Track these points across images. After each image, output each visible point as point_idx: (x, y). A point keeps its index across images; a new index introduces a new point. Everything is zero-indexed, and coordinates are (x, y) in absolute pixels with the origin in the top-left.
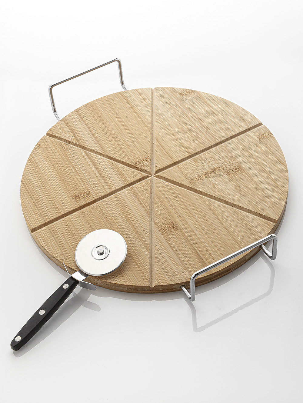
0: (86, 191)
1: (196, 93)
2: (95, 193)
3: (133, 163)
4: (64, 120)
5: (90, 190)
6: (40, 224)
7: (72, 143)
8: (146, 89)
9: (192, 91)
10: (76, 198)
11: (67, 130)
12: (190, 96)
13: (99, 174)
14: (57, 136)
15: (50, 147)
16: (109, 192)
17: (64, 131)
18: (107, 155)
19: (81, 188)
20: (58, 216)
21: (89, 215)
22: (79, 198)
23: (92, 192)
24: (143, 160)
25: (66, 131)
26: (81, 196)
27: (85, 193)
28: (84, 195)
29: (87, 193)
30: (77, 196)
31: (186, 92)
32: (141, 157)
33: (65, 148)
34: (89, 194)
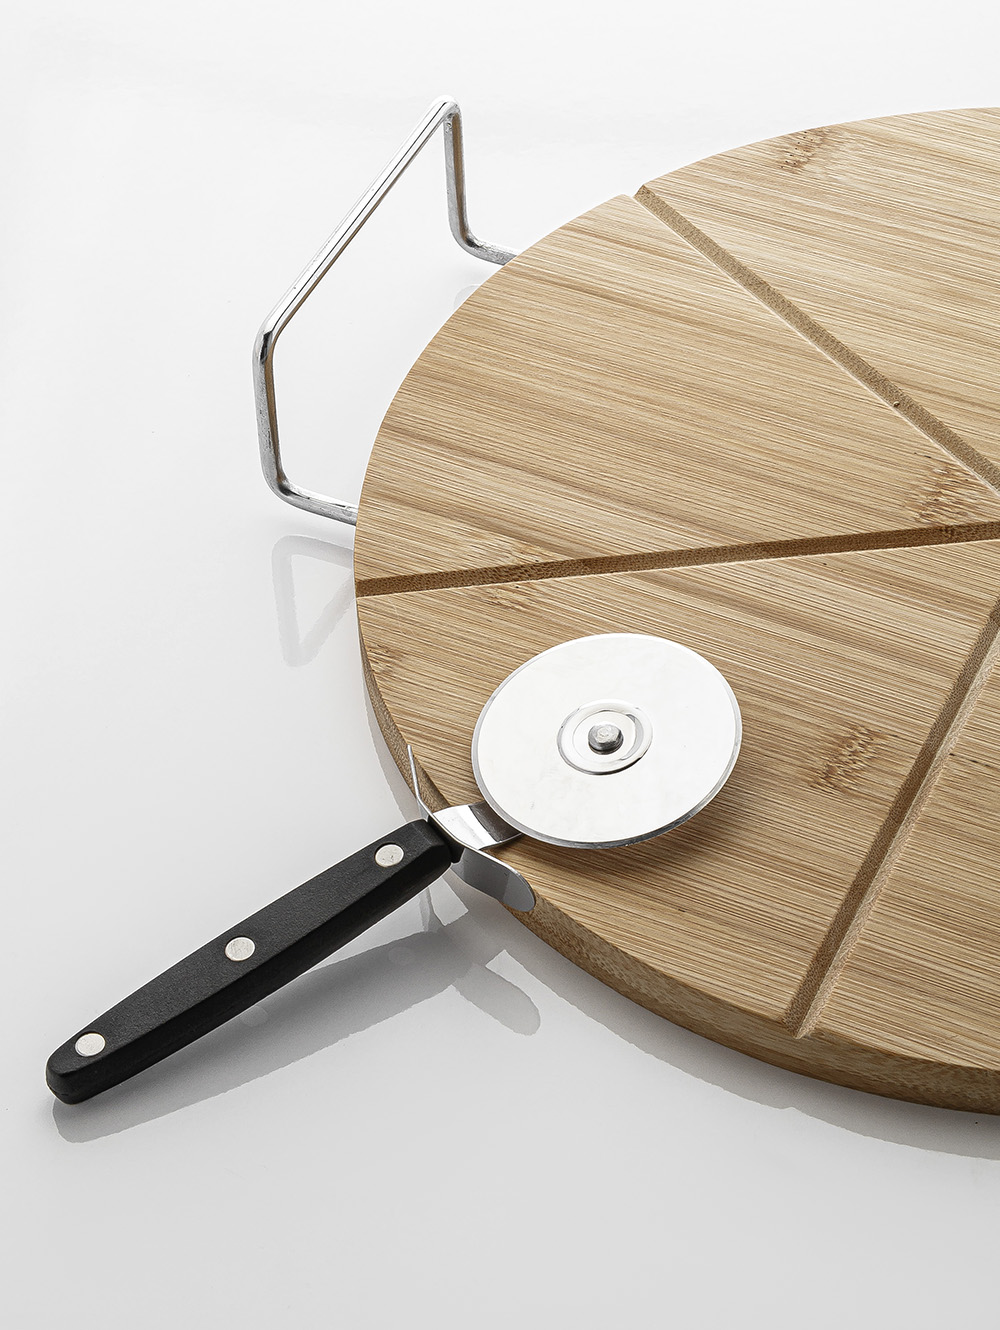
0: (843, 731)
1: (847, 135)
2: (895, 719)
3: (910, 520)
4: (375, 490)
5: (850, 715)
6: (800, 974)
7: (533, 572)
8: (607, 205)
9: (822, 135)
10: (833, 780)
11: (446, 527)
12: (835, 155)
13: (818, 634)
14: (426, 572)
15: (452, 636)
16: (948, 685)
17: (445, 540)
18: (758, 545)
19: (811, 732)
20: (842, 895)
21: (978, 821)
22: (847, 775)
23: (874, 724)
24: (944, 487)
25: (444, 532)
26: (844, 763)
27: (845, 742)
28: (854, 753)
29: (855, 738)
30: (828, 774)
31: (798, 146)
32: (917, 479)
33: (527, 602)
34: (872, 734)
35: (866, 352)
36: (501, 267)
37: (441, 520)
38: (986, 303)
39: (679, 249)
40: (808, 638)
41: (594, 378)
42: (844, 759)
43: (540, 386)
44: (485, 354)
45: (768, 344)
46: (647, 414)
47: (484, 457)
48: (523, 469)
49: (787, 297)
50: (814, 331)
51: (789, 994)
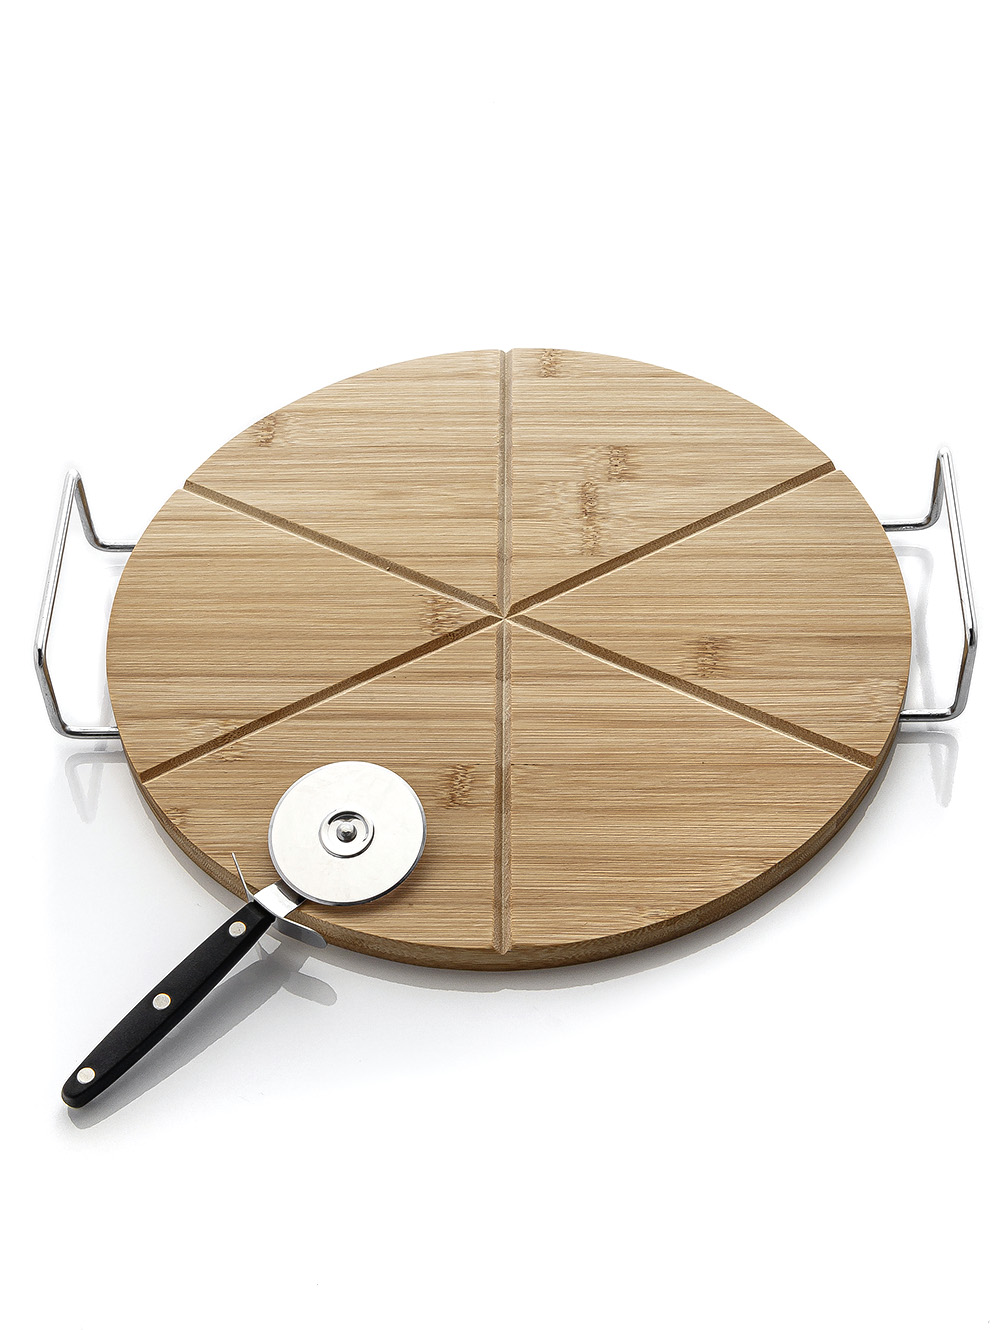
0: (449, 771)
1: (287, 414)
2: (474, 755)
3: (428, 636)
4: (123, 715)
5: (450, 760)
6: (491, 918)
7: (235, 735)
8: (171, 499)
9: (273, 418)
10: (457, 802)
11: (175, 725)
12: (285, 429)
13: (410, 719)
14: (174, 756)
15: (209, 788)
16: (491, 725)
18: (353, 678)
20: (492, 865)
21: (542, 798)
22: (463, 796)
23: (466, 761)
24: (437, 610)
26: (459, 789)
27: (453, 777)
28: (461, 782)
29: (458, 773)
30: (453, 798)
31: (263, 429)
32: (421, 611)
33: (242, 754)
34: (465, 768)
35: (360, 544)
36: (128, 555)
37: (170, 722)
38: (411, 494)
39: (225, 513)
40: (405, 723)
41: (214, 608)
42: (457, 787)
43: (186, 622)
44: (146, 612)
45: (303, 555)
46: (255, 619)
47: (176, 675)
48: (202, 675)
49: (300, 524)
50: (323, 539)
51: (490, 931)
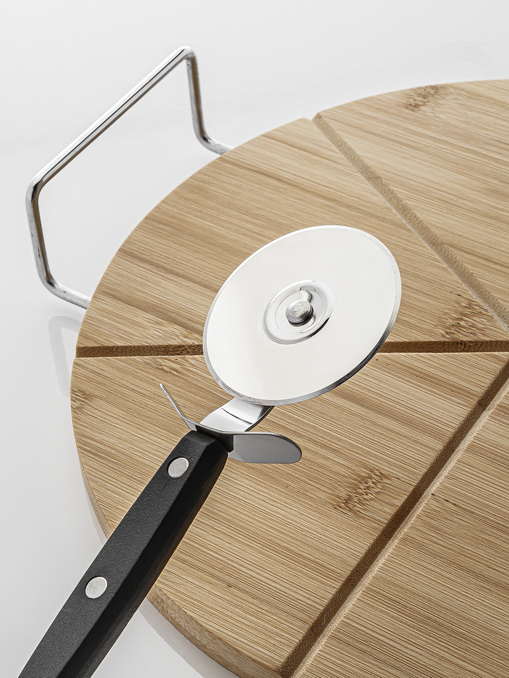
0: (364, 473)
1: (452, 90)
2: (400, 468)
3: (438, 335)
4: (105, 290)
5: (372, 462)
6: (298, 639)
7: (190, 350)
8: (293, 124)
9: (436, 89)
10: (350, 505)
11: (142, 317)
12: (441, 102)
13: (362, 406)
14: (122, 345)
15: (128, 388)
16: (439, 446)
17: (139, 325)
19: (342, 471)
20: (338, 585)
21: (440, 542)
22: (360, 502)
23: (386, 469)
24: (465, 315)
25: (140, 320)
26: (360, 494)
27: (364, 480)
28: (368, 488)
29: (371, 478)
30: (348, 500)
31: (420, 95)
32: (449, 309)
33: (180, 370)
34: (382, 476)
35: (434, 226)
36: (218, 156)
37: (140, 312)
39: (331, 153)
40: (355, 408)
41: (257, 229)
42: (360, 491)
43: (223, 232)
44: (194, 209)
45: (372, 216)
47: (178, 275)
48: (200, 284)
49: (391, 188)
50: (404, 210)
51: (287, 652)
